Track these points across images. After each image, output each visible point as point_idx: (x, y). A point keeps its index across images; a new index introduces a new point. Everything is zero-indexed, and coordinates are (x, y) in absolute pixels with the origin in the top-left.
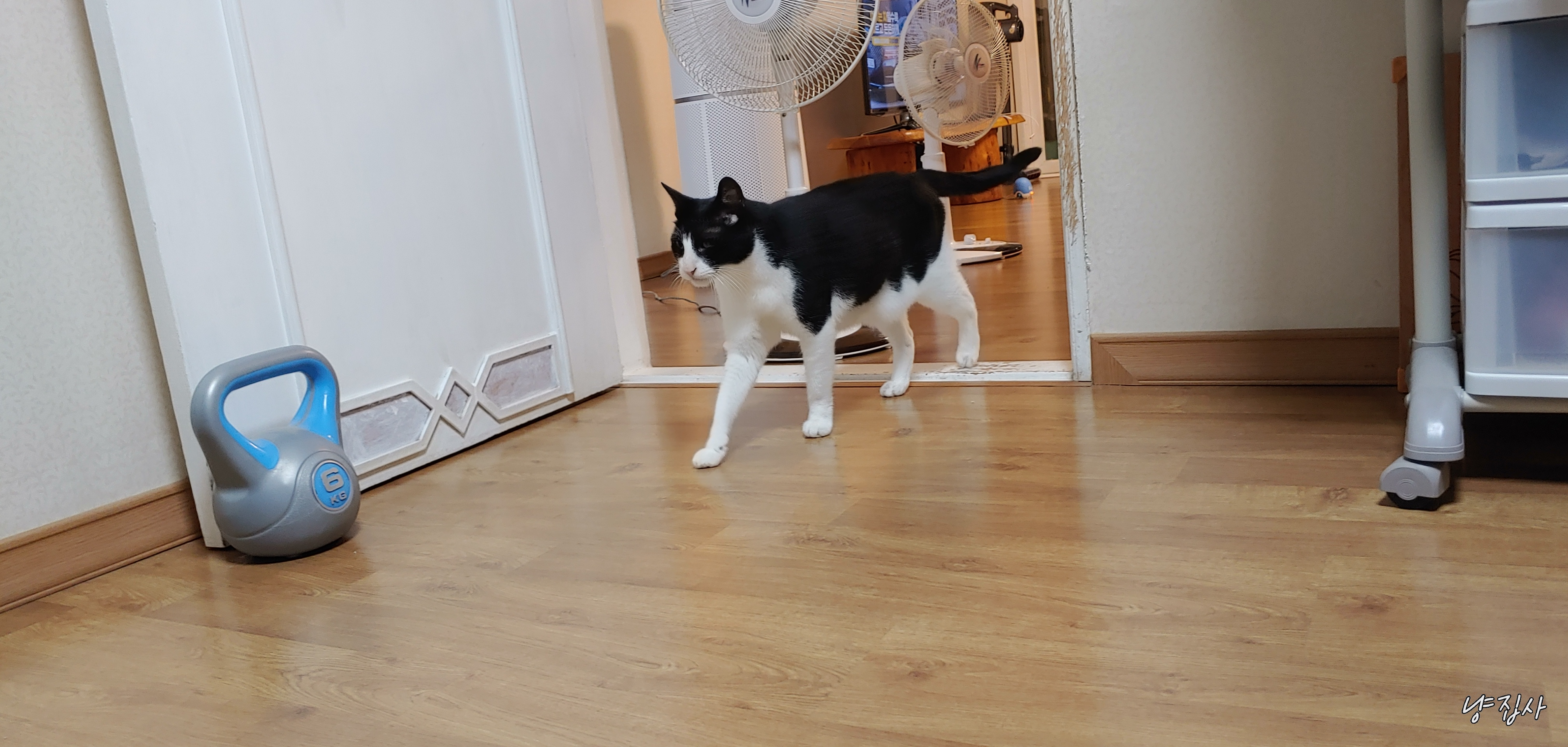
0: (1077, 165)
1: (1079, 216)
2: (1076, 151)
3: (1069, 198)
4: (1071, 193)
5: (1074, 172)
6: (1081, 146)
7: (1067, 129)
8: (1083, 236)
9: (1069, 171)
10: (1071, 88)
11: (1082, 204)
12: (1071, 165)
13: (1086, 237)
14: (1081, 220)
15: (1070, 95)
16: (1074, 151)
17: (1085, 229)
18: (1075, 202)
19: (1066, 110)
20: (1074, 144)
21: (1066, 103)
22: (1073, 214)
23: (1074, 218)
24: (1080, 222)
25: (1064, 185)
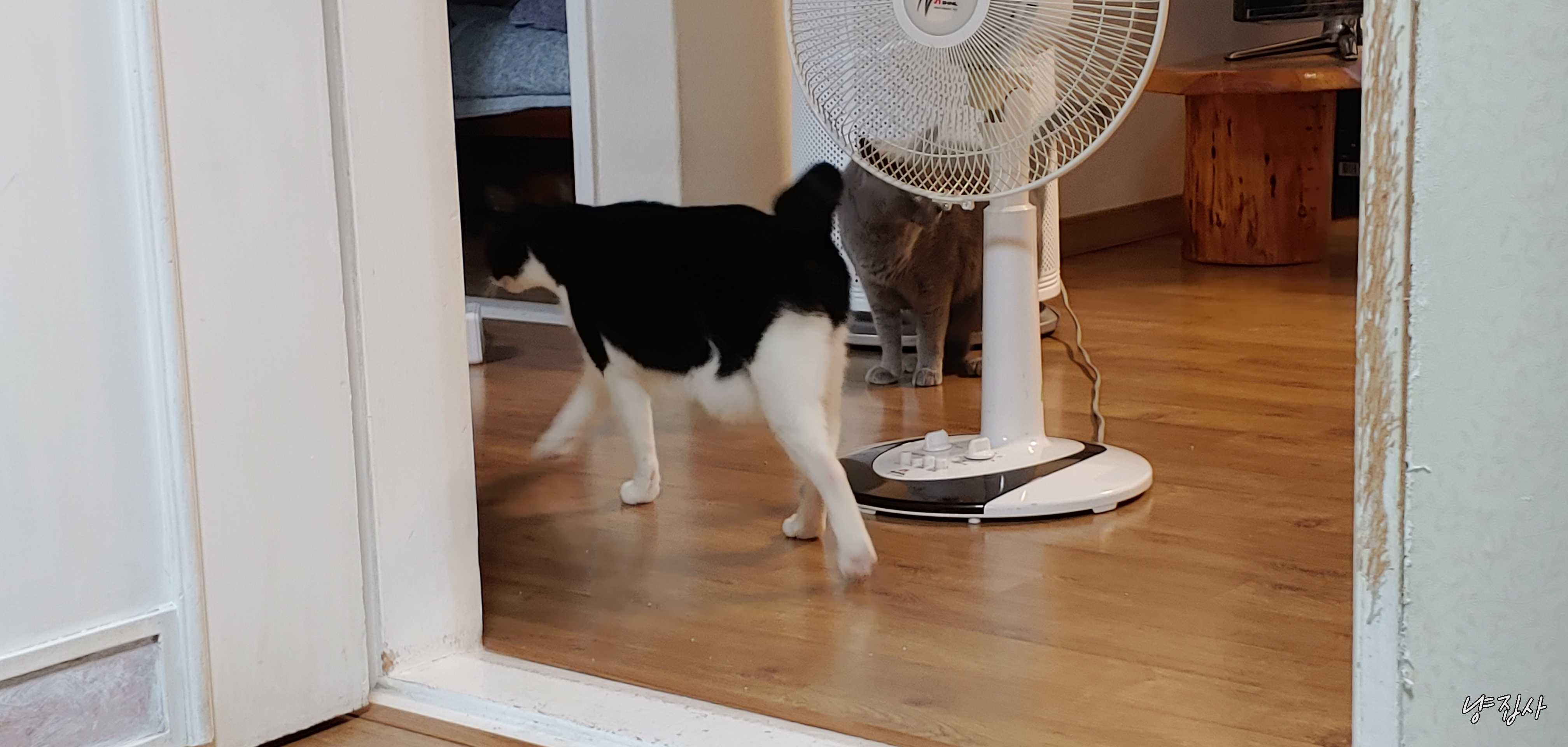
0: (1397, 423)
1: (1392, 553)
2: (1398, 387)
3: (1370, 503)
4: (1377, 492)
5: (1388, 437)
6: (1411, 377)
7: (1378, 328)
8: (1400, 607)
9: (1376, 435)
10: (1397, 224)
11: (1402, 525)
12: (1381, 421)
13: (1406, 609)
14: (1395, 564)
15: (1393, 243)
16: (1392, 386)
17: (1406, 591)
18: (1385, 516)
19: (1380, 279)
20: (1393, 369)
21: (1382, 261)
22: (1377, 545)
23: (1379, 557)
24: (1392, 569)
25: (1360, 466)
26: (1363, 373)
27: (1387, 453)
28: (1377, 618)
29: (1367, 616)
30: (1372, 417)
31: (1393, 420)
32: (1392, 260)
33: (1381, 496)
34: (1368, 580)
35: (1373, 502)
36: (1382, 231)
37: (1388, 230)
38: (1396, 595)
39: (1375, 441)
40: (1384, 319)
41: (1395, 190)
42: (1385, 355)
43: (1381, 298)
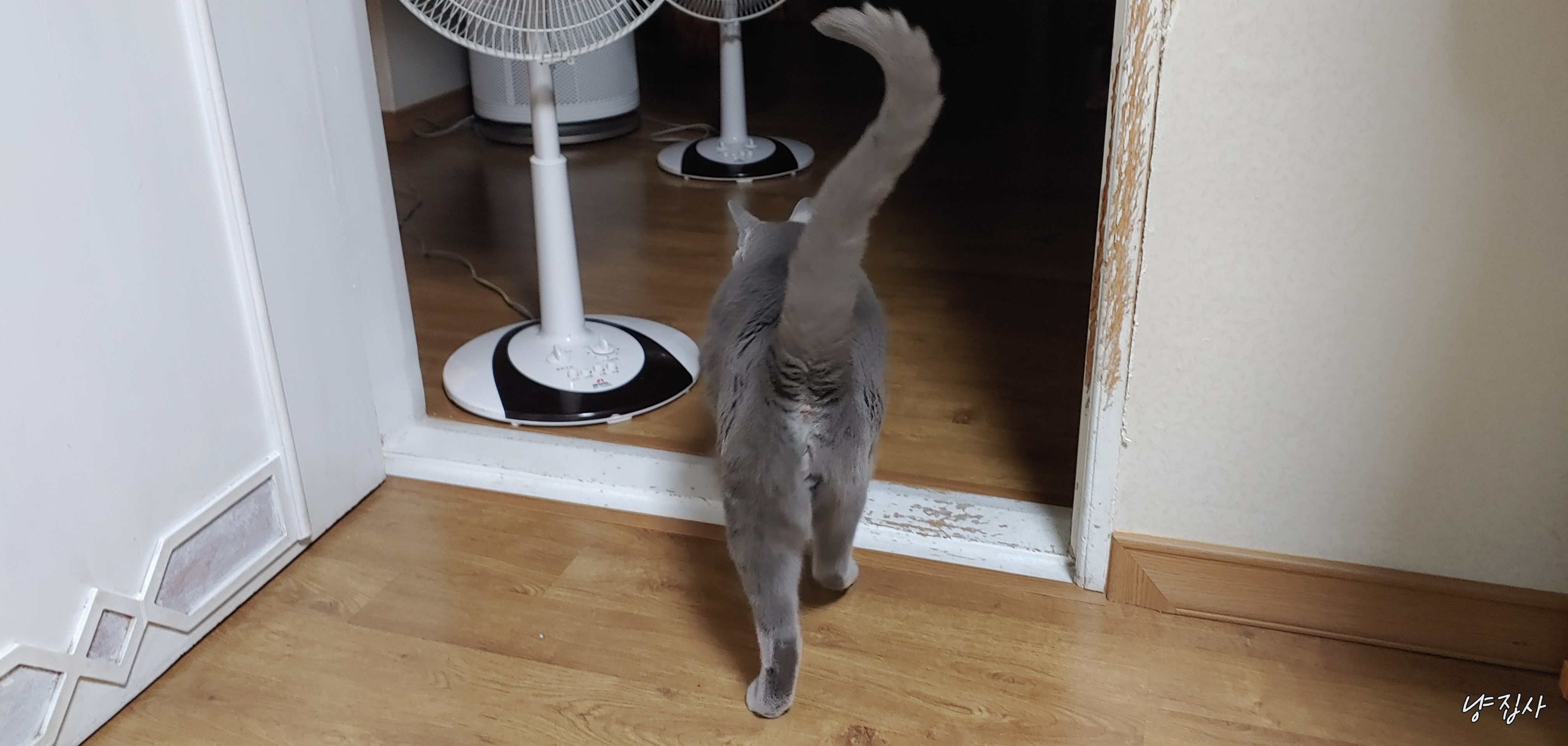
0: (1131, 300)
1: (1122, 372)
2: (1134, 280)
3: (1110, 344)
4: (1116, 339)
5: (1124, 308)
6: (1142, 272)
8: (1123, 400)
9: (1117, 306)
10: (1140, 185)
11: (1129, 356)
12: (1121, 299)
13: (1127, 402)
14: (1124, 378)
16: (1129, 278)
17: (1128, 391)
18: (1119, 352)
19: (1127, 217)
20: (1132, 269)
21: (1129, 206)
22: (1113, 368)
23: (1113, 374)
24: (1122, 381)
25: (1104, 324)
26: (1111, 271)
27: (1124, 317)
28: (1110, 407)
29: (1103, 406)
31: (1129, 298)
32: (1136, 206)
33: (1118, 341)
34: (1105, 387)
35: (1113, 344)
36: (1131, 190)
37: (1135, 188)
38: (1123, 395)
39: (1117, 310)
40: (1127, 240)
41: (1141, 165)
42: (1127, 261)
43: (1127, 228)
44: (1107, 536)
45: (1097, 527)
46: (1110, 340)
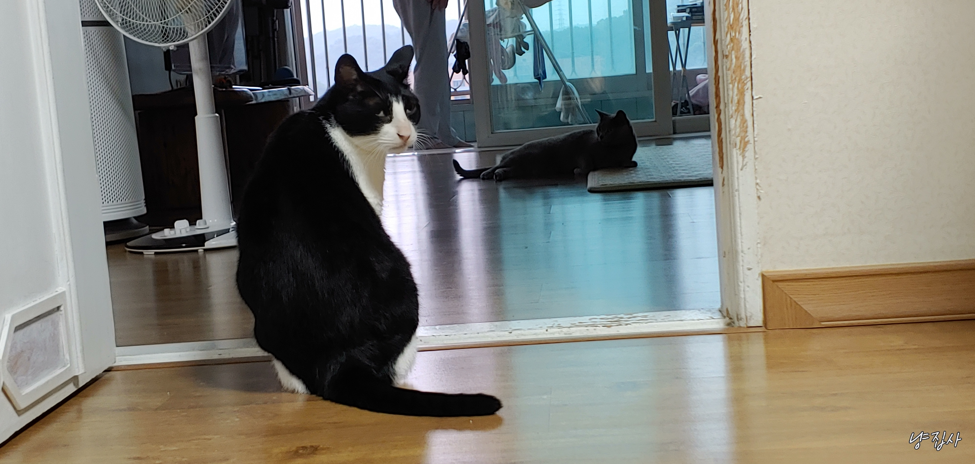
2: (748, 63)
4: (741, 111)
6: (753, 58)
7: (737, 39)
8: (754, 160)
11: (753, 124)
12: (741, 81)
13: (757, 160)
14: (752, 141)
16: (746, 63)
17: (756, 152)
18: (746, 121)
19: (737, 17)
20: (746, 55)
21: (737, 11)
22: (743, 134)
23: (744, 139)
24: (751, 144)
25: (732, 102)
26: (732, 60)
27: (745, 93)
28: (745, 167)
29: (740, 167)
30: (737, 79)
31: (747, 78)
32: (742, 10)
33: (744, 112)
34: (740, 151)
35: (740, 115)
38: (753, 154)
39: (739, 88)
40: (740, 34)
42: (741, 50)
43: (738, 26)
44: (757, 276)
45: (749, 269)
46: (738, 113)
